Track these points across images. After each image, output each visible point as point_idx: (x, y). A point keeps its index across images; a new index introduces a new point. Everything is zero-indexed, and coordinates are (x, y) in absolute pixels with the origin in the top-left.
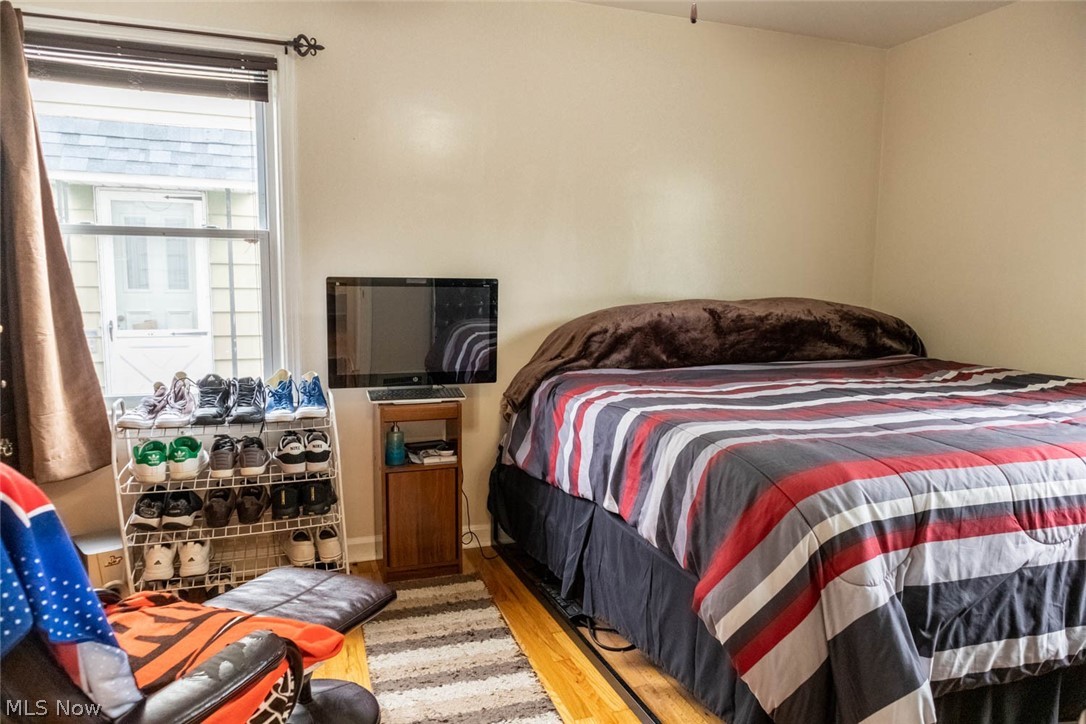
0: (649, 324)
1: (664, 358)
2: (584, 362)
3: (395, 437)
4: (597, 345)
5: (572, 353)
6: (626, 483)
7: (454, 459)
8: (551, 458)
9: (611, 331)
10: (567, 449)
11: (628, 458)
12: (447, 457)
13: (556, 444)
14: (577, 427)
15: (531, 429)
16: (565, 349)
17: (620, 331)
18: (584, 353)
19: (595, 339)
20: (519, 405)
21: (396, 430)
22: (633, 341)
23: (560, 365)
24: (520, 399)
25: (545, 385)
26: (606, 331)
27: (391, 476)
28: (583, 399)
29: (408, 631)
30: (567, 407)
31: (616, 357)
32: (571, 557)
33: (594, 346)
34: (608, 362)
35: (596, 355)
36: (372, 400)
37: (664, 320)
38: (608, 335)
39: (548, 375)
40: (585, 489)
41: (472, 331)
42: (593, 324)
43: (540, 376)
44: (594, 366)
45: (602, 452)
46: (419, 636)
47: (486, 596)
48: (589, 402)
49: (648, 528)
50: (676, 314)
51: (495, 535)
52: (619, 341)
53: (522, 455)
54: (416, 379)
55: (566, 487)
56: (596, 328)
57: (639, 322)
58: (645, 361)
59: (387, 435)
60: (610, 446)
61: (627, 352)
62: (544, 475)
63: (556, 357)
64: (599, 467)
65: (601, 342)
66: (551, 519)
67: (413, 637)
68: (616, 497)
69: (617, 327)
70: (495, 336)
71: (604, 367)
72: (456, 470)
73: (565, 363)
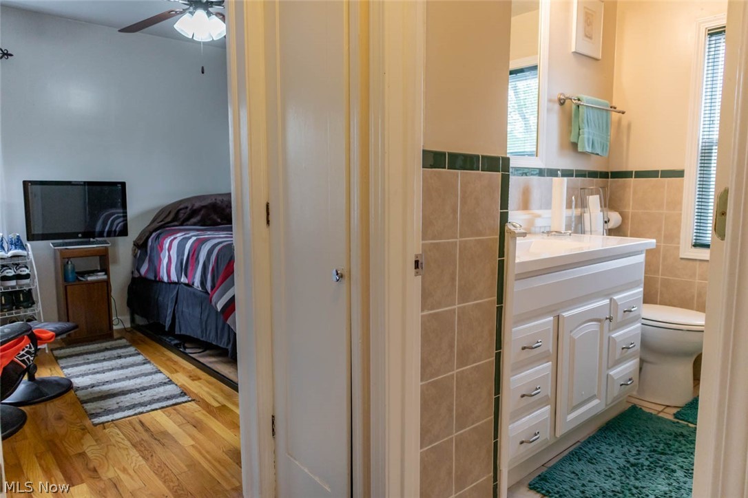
0: (210, 204)
1: (219, 220)
2: (176, 223)
3: (70, 267)
4: (182, 215)
5: (169, 219)
6: (190, 268)
7: (105, 277)
8: (158, 267)
9: (190, 208)
10: (165, 261)
11: (190, 257)
12: (101, 276)
13: (160, 260)
14: (169, 249)
15: (148, 257)
16: (166, 217)
17: (195, 208)
18: (175, 219)
19: (181, 211)
20: (141, 246)
21: (69, 262)
22: (202, 212)
23: (162, 225)
24: (141, 242)
25: (154, 234)
26: (187, 208)
27: (68, 287)
28: (172, 238)
29: (84, 360)
30: (165, 242)
31: (193, 220)
32: (170, 311)
33: (181, 215)
34: (189, 223)
35: (181, 220)
36: (55, 246)
37: (218, 202)
38: (189, 209)
39: (155, 230)
40: (174, 278)
41: (113, 214)
42: (180, 205)
43: (151, 230)
44: (181, 225)
45: (180, 258)
46: (90, 361)
47: (128, 344)
48: (175, 238)
49: (197, 283)
50: (225, 199)
51: (133, 320)
52: (194, 212)
53: (143, 270)
54: (80, 235)
55: (166, 279)
56: (182, 206)
57: (204, 203)
58: (209, 222)
59: (65, 266)
60: (183, 254)
61: (198, 218)
62: (155, 277)
63: (161, 222)
64: (179, 265)
65: (185, 213)
66: (160, 298)
67: (87, 361)
68: (186, 276)
69: (193, 206)
70: (126, 216)
71: (187, 225)
72: (107, 283)
73: (166, 224)
